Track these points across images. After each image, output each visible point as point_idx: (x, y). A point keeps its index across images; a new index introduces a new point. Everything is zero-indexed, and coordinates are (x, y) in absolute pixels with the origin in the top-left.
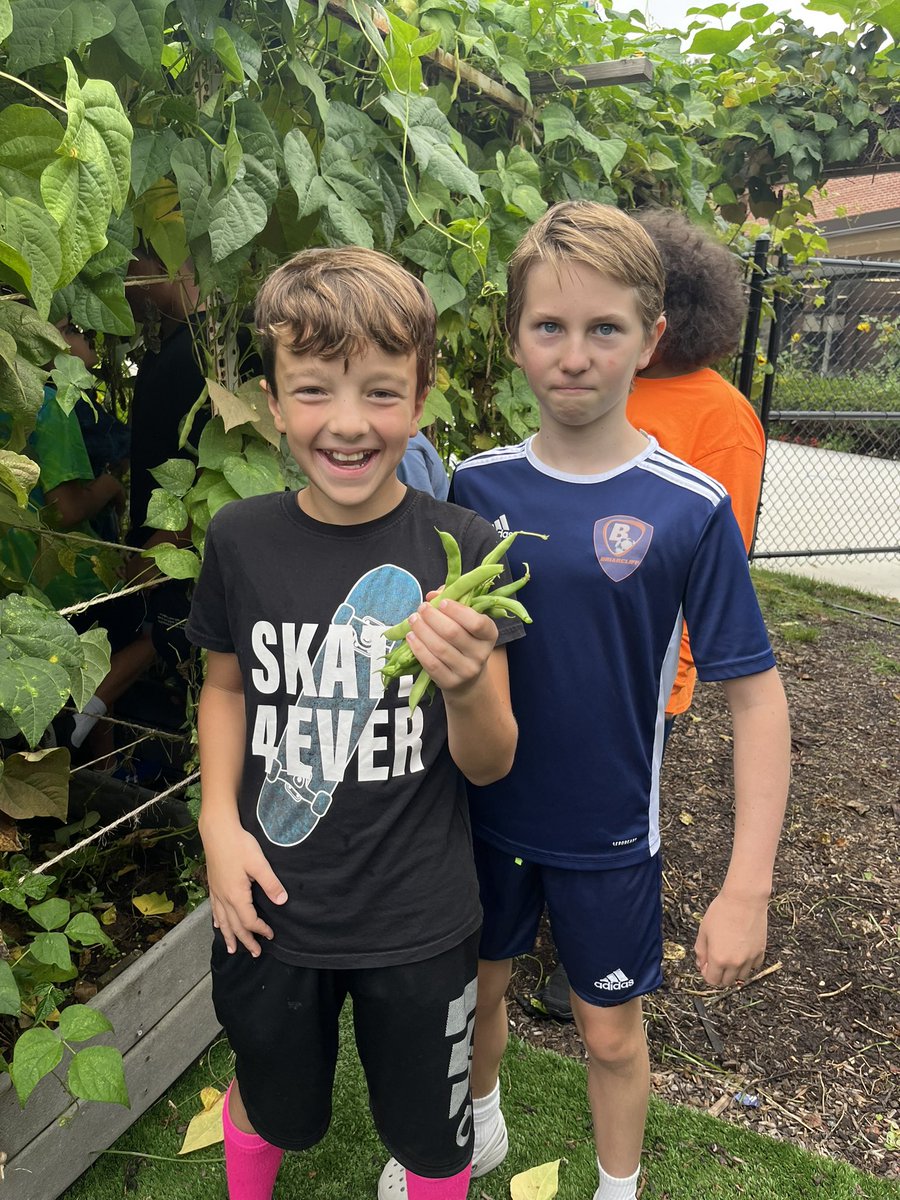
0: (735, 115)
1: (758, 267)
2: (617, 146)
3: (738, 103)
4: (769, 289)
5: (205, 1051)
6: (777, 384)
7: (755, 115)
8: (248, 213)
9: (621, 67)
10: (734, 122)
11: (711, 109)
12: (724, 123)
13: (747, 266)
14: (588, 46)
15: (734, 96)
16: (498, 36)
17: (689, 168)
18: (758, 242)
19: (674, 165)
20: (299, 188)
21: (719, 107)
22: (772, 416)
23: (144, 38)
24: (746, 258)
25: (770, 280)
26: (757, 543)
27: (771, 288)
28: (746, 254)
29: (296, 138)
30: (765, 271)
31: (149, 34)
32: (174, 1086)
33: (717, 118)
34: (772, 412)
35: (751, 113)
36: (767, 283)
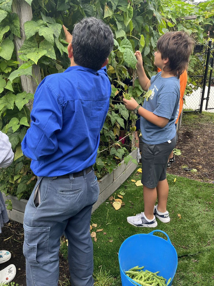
0: (207, 20)
1: (209, 47)
2: (191, 31)
3: (208, 17)
4: (211, 52)
5: (130, 175)
6: (213, 72)
7: (211, 20)
8: (148, 50)
9: (191, 17)
10: (207, 21)
11: (203, 19)
12: (205, 21)
13: (207, 47)
14: (185, 14)
15: (207, 16)
16: (172, 14)
17: (200, 31)
18: (209, 42)
19: (197, 31)
20: (153, 45)
21: (204, 18)
22: (212, 79)
23: (138, 27)
24: (207, 45)
25: (212, 50)
26: (208, 106)
27: (212, 51)
28: (207, 44)
29: (152, 38)
30: (211, 48)
31: (139, 27)
32: (127, 179)
33: (204, 21)
34: (212, 78)
35: (211, 19)
36: (211, 50)
